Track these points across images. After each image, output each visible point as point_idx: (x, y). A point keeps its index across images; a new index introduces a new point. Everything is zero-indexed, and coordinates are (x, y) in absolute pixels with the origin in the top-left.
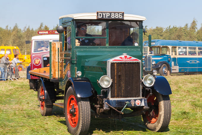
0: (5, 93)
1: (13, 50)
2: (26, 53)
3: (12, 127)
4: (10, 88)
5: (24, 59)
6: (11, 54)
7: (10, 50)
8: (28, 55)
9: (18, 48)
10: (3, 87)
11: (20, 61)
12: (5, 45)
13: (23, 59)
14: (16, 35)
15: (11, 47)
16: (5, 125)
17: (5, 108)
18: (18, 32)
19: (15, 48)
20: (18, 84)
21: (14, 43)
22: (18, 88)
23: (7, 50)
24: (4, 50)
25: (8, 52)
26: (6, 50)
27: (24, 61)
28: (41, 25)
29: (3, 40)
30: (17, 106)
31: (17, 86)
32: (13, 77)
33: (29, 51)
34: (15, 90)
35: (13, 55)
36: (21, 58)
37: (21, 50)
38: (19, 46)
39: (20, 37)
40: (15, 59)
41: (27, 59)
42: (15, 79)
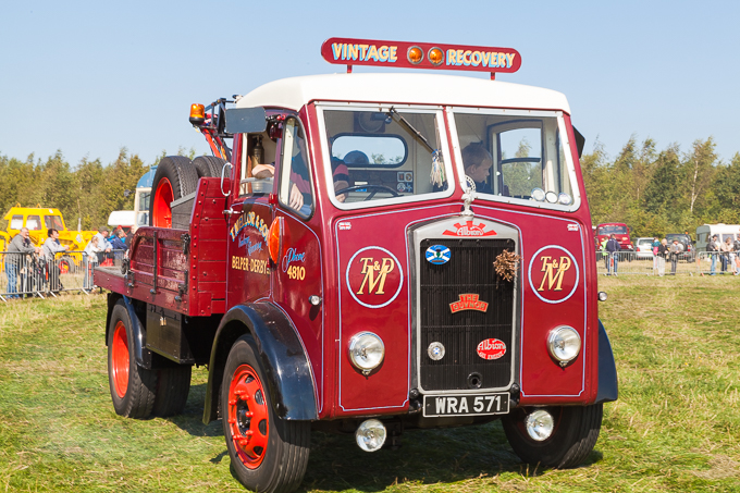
0: (20, 330)
1: (46, 217)
2: (80, 225)
3: (35, 417)
4: (36, 318)
5: (75, 242)
6: (39, 227)
7: (36, 218)
8: (86, 232)
9: (60, 214)
10: (15, 316)
11: (62, 247)
12: (24, 206)
13: (71, 242)
14: (55, 179)
15: (40, 211)
16: (17, 413)
17: (19, 369)
18: (59, 170)
19: (51, 212)
20: (59, 307)
21: (48, 201)
22: (55, 318)
23: (30, 217)
24: (20, 217)
25: (32, 225)
26: (25, 217)
27: (76, 247)
28: (122, 155)
29: (20, 192)
30: (53, 364)
31: (54, 314)
32: (46, 289)
33: (88, 220)
34: (49, 322)
35: (45, 230)
36: (67, 238)
37: (67, 218)
38: (61, 207)
39: (65, 184)
40: (50, 242)
41: (84, 241)
42: (49, 295)
